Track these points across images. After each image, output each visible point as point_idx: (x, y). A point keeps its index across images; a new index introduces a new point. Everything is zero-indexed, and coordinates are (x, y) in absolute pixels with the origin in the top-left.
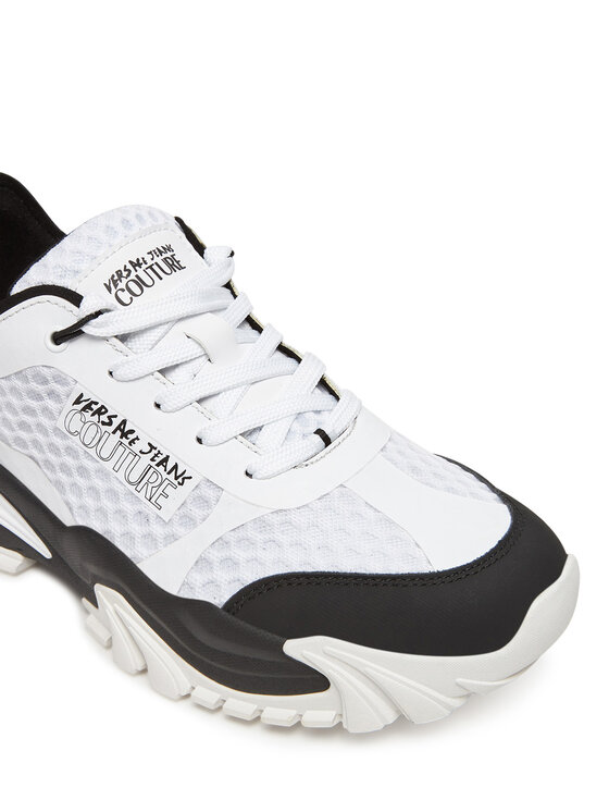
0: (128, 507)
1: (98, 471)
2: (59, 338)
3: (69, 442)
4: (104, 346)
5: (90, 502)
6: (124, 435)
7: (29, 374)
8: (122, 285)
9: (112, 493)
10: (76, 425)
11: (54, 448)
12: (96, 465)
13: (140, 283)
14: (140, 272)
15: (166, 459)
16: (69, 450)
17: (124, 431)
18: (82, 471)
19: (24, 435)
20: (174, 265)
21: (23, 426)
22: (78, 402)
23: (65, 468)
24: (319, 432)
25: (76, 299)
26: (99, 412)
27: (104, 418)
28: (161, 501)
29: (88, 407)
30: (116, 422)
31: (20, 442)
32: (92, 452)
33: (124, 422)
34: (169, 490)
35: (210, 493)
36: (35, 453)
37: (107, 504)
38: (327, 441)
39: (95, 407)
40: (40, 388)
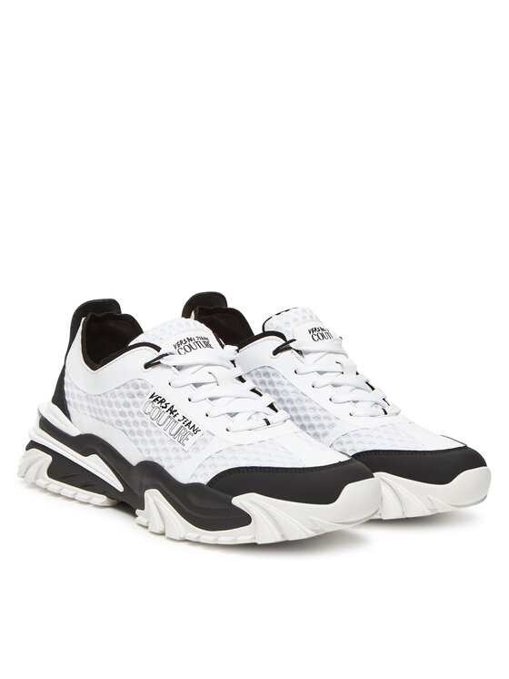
0: (169, 446)
1: (156, 432)
2: (147, 366)
3: (143, 419)
4: (168, 370)
5: (151, 446)
6: (172, 413)
7: (130, 384)
8: (182, 346)
9: (162, 441)
10: (149, 409)
11: (136, 423)
12: (156, 429)
13: (190, 347)
14: (191, 343)
15: (190, 423)
16: (144, 423)
17: (172, 411)
18: (149, 432)
19: (122, 419)
20: (208, 345)
21: (122, 414)
22: (152, 397)
23: (140, 433)
24: (266, 420)
25: (158, 349)
26: (161, 402)
27: (163, 405)
28: (185, 442)
29: (157, 399)
30: (169, 406)
31: (119, 423)
32: (155, 422)
33: (173, 407)
34: (190, 437)
35: (209, 437)
36: (126, 428)
37: (159, 446)
38: (268, 423)
39: (160, 399)
40: (134, 391)
